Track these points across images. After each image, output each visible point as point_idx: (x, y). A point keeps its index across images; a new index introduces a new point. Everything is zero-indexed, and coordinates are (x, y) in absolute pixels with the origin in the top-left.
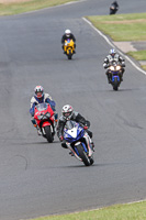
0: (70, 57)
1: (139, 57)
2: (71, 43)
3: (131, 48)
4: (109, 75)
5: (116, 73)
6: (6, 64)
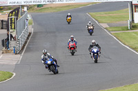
0: (69, 23)
1: (110, 29)
2: (70, 18)
3: (107, 26)
5: (91, 29)
6: (54, 32)
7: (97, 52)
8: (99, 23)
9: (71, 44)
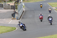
0: (41, 8)
4: (49, 11)
5: (50, 10)
6: (33, 11)
7: (51, 20)
8: (52, 7)
9: (41, 16)
